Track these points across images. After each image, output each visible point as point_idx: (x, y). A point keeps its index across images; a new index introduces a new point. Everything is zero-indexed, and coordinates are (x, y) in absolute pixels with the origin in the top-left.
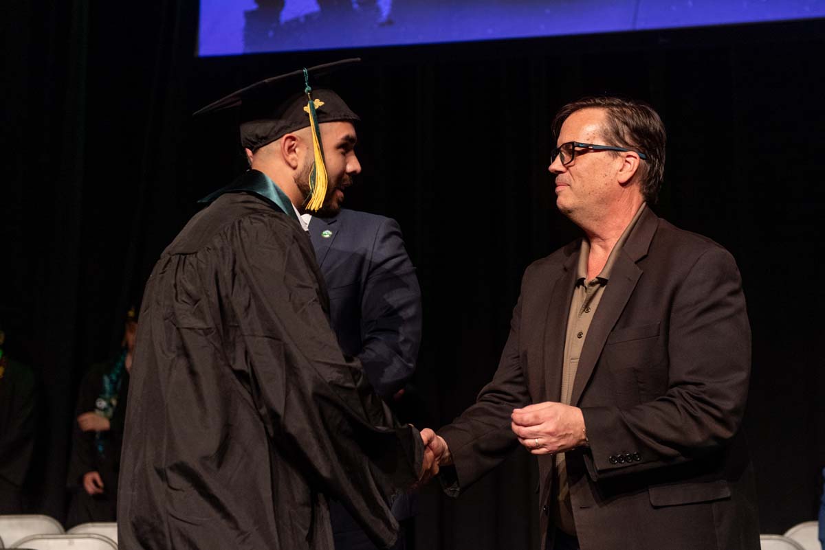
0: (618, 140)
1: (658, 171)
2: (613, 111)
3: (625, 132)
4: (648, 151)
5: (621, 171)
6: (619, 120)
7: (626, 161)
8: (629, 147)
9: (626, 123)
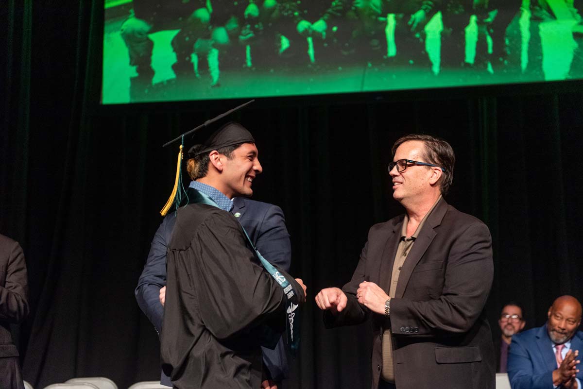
1: (450, 179)
3: (435, 156)
4: (446, 167)
5: (431, 177)
6: (431, 148)
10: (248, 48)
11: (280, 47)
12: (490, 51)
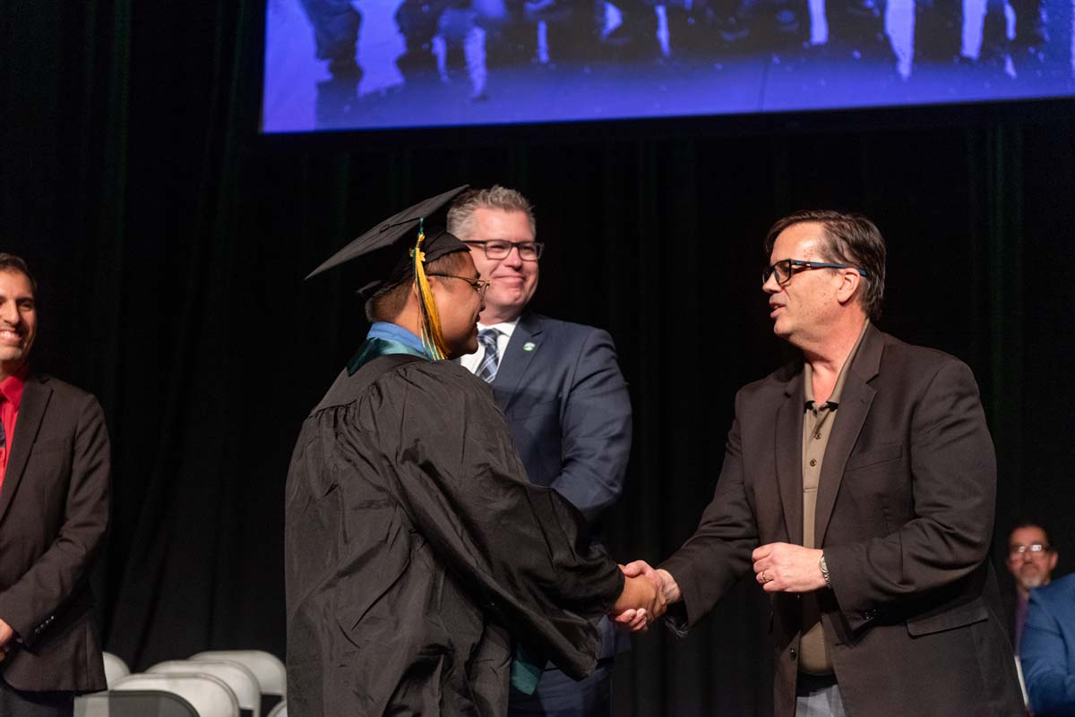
0: (837, 256)
1: (878, 288)
2: (830, 225)
3: (844, 247)
4: (869, 267)
5: (840, 289)
6: (837, 235)
7: (846, 279)
8: (848, 263)
9: (845, 239)
10: (542, 29)
11: (604, 24)
12: (1011, 33)
